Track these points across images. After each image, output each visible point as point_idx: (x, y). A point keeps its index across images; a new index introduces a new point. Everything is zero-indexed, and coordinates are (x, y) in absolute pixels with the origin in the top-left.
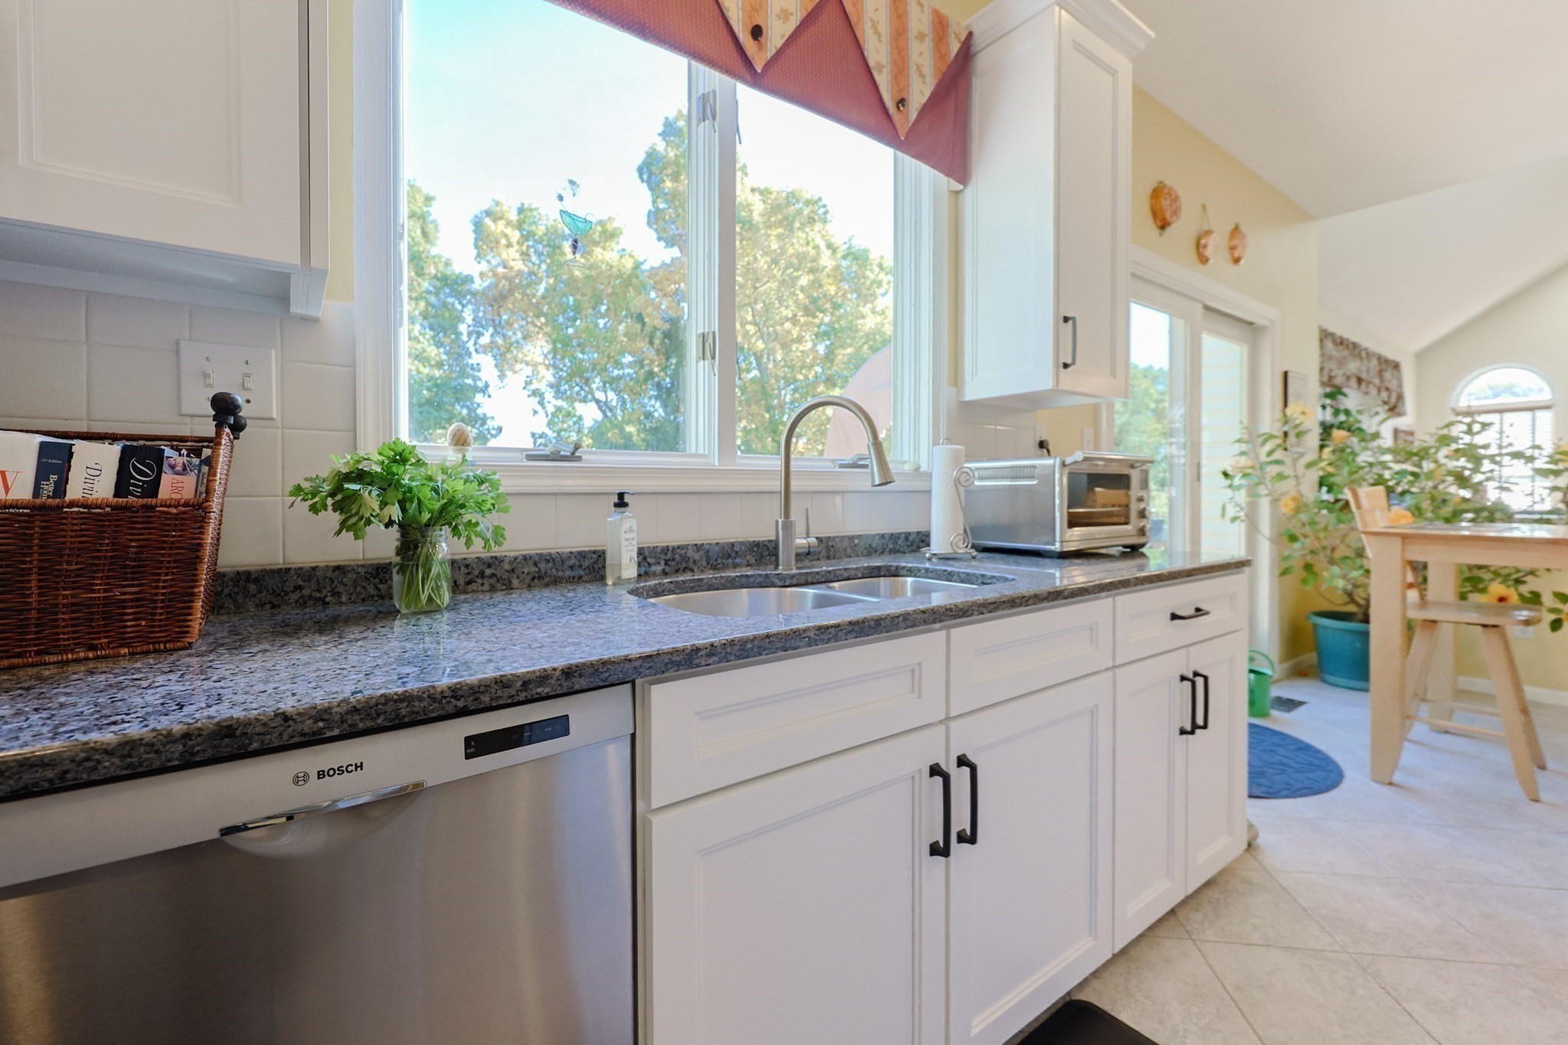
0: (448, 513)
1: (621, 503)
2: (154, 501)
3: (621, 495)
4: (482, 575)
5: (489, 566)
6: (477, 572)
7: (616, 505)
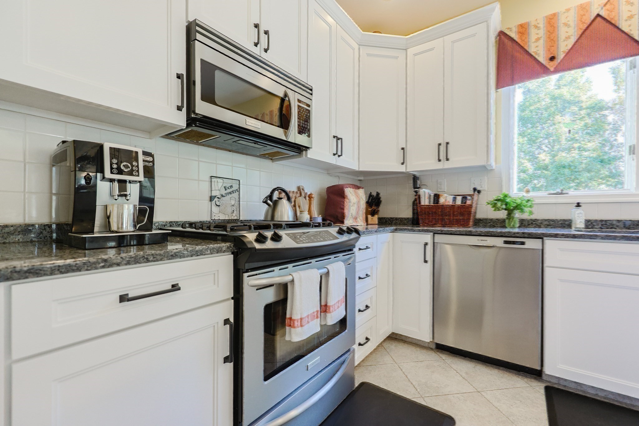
0: (518, 207)
1: (578, 205)
2: (465, 204)
3: (578, 203)
4: (532, 224)
5: (534, 221)
6: (530, 223)
7: (577, 206)
